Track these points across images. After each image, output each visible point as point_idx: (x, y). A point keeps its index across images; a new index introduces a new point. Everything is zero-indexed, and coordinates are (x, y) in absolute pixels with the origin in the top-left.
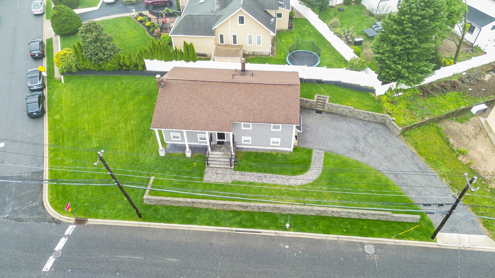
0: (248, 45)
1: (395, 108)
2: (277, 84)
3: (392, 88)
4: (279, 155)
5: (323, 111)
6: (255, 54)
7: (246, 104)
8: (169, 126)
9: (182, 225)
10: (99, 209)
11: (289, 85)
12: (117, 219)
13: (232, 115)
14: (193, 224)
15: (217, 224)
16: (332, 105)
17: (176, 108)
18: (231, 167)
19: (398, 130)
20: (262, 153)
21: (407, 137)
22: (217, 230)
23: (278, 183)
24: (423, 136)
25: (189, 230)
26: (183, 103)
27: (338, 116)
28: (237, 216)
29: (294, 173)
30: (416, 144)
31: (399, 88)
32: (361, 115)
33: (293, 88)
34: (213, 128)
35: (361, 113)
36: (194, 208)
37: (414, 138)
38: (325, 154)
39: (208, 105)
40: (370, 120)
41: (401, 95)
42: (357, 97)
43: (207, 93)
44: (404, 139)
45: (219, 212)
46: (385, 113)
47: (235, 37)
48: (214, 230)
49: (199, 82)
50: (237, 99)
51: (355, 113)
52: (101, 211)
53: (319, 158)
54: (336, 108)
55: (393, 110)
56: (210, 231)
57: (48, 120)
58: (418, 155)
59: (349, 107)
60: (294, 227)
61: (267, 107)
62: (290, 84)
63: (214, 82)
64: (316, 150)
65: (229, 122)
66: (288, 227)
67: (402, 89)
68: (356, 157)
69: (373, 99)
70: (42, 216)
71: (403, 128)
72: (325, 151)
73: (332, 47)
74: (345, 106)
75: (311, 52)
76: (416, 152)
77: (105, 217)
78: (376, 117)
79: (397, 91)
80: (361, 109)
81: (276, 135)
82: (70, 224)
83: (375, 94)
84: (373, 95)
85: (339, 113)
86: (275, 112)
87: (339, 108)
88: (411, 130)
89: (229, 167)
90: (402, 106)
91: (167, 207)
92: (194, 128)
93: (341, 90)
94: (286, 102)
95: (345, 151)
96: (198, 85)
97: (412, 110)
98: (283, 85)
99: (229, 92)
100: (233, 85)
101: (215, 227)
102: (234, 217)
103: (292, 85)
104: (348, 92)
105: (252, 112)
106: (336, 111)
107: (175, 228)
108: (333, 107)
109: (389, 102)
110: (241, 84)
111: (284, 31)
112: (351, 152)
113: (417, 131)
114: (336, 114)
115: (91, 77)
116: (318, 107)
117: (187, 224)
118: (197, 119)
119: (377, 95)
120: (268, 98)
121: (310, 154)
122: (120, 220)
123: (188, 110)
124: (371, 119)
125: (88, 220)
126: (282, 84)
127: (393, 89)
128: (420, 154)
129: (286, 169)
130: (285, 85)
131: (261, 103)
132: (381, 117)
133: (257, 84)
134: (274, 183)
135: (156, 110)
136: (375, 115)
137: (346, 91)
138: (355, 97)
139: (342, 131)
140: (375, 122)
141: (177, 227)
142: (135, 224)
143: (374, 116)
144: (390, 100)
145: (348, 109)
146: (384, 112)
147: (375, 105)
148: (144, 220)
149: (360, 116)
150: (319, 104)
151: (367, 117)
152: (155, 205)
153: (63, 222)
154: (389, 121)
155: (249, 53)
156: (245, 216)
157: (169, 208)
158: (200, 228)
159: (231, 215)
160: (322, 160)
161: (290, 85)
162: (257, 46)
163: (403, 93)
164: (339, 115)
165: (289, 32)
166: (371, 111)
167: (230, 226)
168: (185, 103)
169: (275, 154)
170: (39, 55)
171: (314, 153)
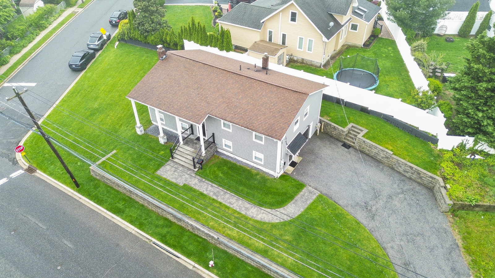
0: (298, 49)
1: (459, 174)
2: (281, 87)
3: (465, 145)
4: (258, 177)
5: (353, 147)
6: (305, 62)
7: (234, 99)
8: (144, 99)
9: (108, 212)
10: (52, 165)
11: (295, 91)
12: (58, 181)
13: (212, 106)
14: (118, 216)
15: (141, 226)
16: (364, 142)
17: (161, 84)
18: (194, 169)
19: (445, 203)
20: (240, 166)
21: (459, 218)
22: (136, 233)
23: (234, 207)
24: (486, 226)
25: (110, 220)
26: (171, 80)
27: (370, 159)
28: (166, 227)
29: (261, 204)
30: (469, 233)
31: (479, 149)
32: (401, 167)
33: (298, 96)
34: (183, 114)
35: (401, 162)
36: (131, 198)
37: (469, 225)
38: (319, 197)
39: (194, 89)
40: (412, 177)
41: (477, 159)
42: (407, 142)
43: (201, 77)
44: (451, 219)
45: (152, 215)
46: (439, 174)
47: (284, 36)
48: (133, 232)
49: (200, 63)
50: (227, 91)
51: (393, 161)
52: (52, 166)
53: (307, 198)
54: (370, 147)
55: (454, 175)
56: (129, 230)
57: (83, 75)
58: (463, 250)
59: (387, 150)
60: (219, 269)
61: (255, 110)
62: (297, 90)
63: (215, 68)
64: (310, 188)
65: (203, 113)
66: (210, 266)
67: (485, 152)
68: (361, 216)
69: (431, 152)
70: (9, 152)
71: (455, 202)
72: (321, 192)
73: (409, 76)
74: (381, 148)
75: (372, 74)
76: (462, 244)
77: (51, 174)
78: (421, 175)
79: (473, 152)
80: (404, 159)
81: (259, 148)
82: (22, 168)
83: (437, 146)
84: (432, 146)
85: (372, 154)
86: (260, 118)
87: (373, 148)
88: (471, 212)
89: (192, 168)
90: (473, 174)
91: (107, 186)
92: (165, 109)
93: (389, 128)
94: (280, 110)
95: (350, 203)
96: (197, 66)
97: (485, 183)
98: (288, 90)
99: (224, 81)
100: (232, 76)
101: (136, 229)
102: (163, 226)
103: (299, 92)
104: (398, 132)
105: (234, 110)
106: (368, 151)
107: (100, 212)
108: (366, 145)
109: (453, 162)
110: (241, 77)
111: (357, 47)
112: (358, 208)
113: (480, 216)
114: (368, 155)
115: (139, 48)
116: (348, 140)
117: (112, 213)
118: (174, 100)
119: (438, 148)
120: (262, 100)
121: (298, 189)
122: (61, 182)
123: (171, 89)
124: (414, 176)
125: (37, 171)
126: (288, 88)
127: (468, 147)
128: (468, 250)
129: (253, 196)
130: (290, 91)
131: (252, 102)
132: (427, 178)
133: (258, 81)
134: (228, 205)
135: (143, 80)
136: (421, 173)
137: (396, 131)
138: (404, 140)
139: (363, 178)
140: (418, 183)
141: (103, 211)
142: (70, 192)
143: (419, 174)
144: (456, 160)
145: (385, 152)
146: (438, 172)
147: (427, 160)
148: (79, 192)
149: (399, 168)
150: (351, 136)
151: (408, 172)
152: (99, 180)
153: (19, 164)
154: (438, 186)
155: (298, 60)
156: (174, 231)
157: (109, 189)
158: (122, 223)
159: (161, 222)
160: (309, 202)
161: (297, 92)
162: (307, 52)
163: (482, 158)
164: (372, 157)
165: (363, 50)
166: (417, 165)
167: (151, 235)
168: (173, 81)
169: (254, 173)
170: (116, 22)
171: (304, 190)
